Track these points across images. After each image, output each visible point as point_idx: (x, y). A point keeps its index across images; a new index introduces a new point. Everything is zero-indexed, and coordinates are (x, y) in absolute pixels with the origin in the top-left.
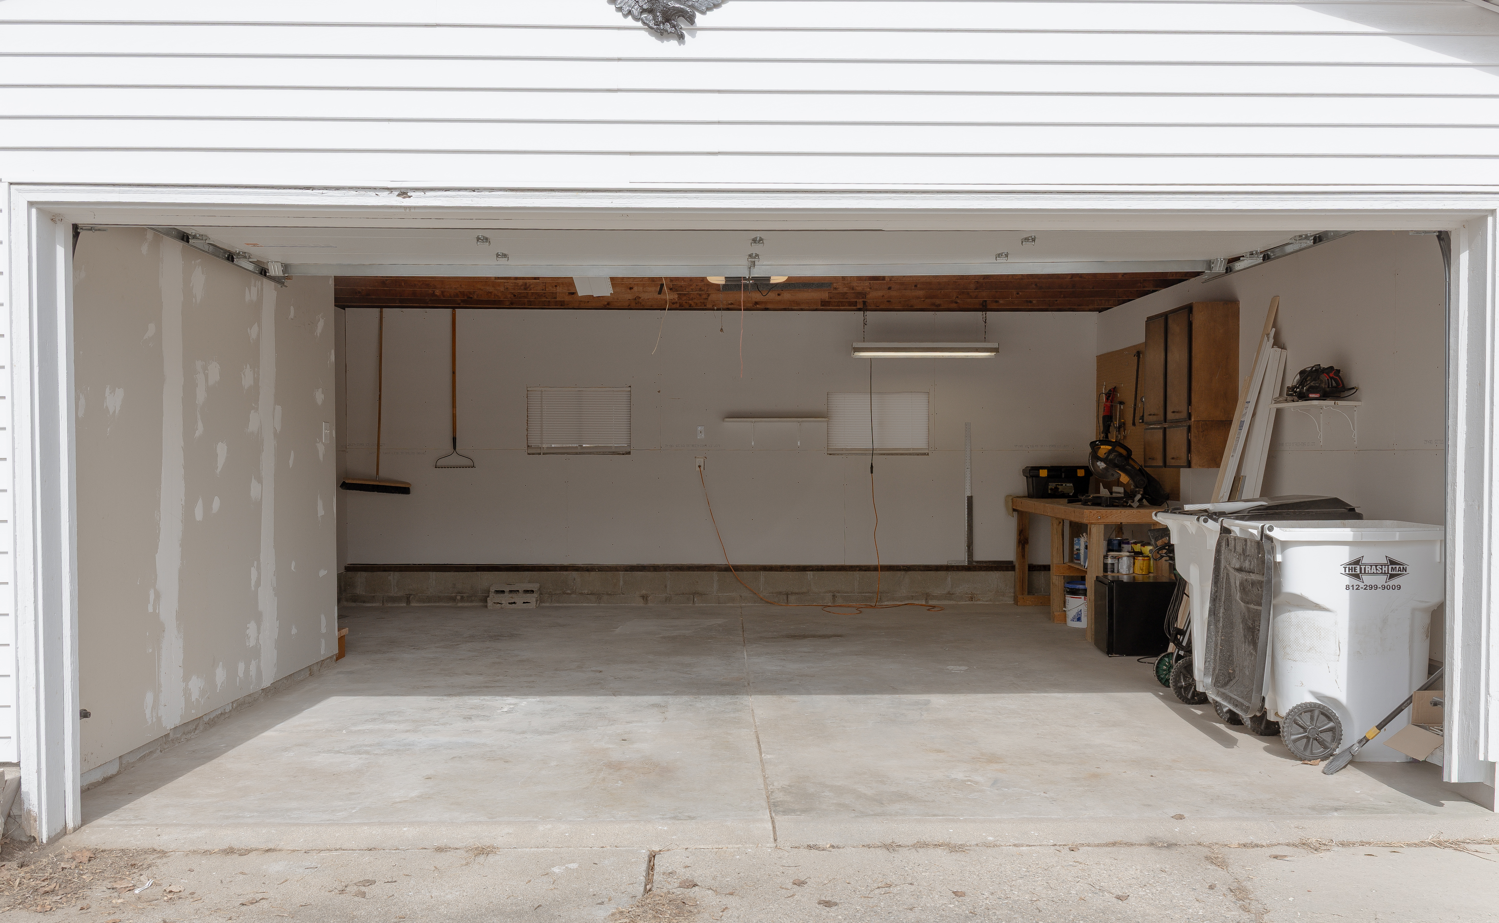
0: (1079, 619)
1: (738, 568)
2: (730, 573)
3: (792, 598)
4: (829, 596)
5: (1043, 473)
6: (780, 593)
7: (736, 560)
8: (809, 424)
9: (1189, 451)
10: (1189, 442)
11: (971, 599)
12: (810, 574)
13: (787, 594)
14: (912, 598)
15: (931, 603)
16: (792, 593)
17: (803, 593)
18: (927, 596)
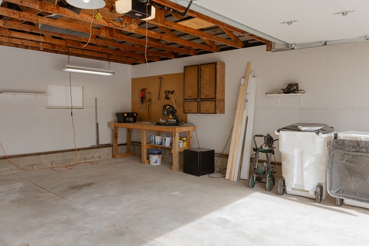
0: (156, 163)
1: (10, 157)
2: (6, 160)
3: (34, 167)
4: (50, 163)
5: (125, 115)
6: (30, 165)
7: (8, 153)
8: (39, 96)
9: (216, 109)
10: (216, 105)
11: (99, 158)
12: (42, 156)
13: (32, 165)
14: (80, 160)
15: (87, 161)
16: (35, 165)
17: (39, 164)
18: (85, 159)
